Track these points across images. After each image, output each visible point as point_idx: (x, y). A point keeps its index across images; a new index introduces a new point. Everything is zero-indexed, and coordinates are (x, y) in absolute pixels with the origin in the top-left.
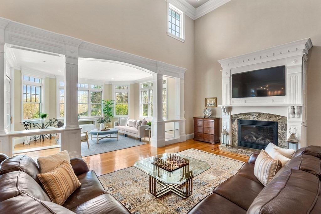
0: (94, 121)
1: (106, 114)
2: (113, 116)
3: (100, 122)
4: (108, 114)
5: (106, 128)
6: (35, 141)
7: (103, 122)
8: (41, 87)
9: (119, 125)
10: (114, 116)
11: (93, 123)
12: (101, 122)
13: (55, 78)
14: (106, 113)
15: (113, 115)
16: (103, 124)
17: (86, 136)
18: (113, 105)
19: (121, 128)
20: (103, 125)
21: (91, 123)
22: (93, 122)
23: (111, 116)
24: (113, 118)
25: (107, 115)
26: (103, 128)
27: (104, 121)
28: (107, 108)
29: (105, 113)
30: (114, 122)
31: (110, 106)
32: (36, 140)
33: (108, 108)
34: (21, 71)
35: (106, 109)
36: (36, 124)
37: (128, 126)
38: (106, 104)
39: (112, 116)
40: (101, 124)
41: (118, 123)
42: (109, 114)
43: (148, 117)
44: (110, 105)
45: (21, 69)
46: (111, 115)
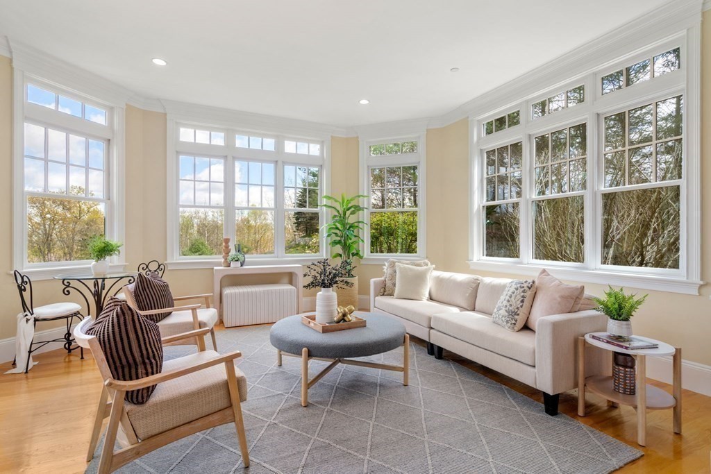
0: (296, 275)
1: (338, 249)
2: (361, 257)
3: (314, 284)
4: (346, 247)
5: (344, 315)
6: (70, 350)
7: (330, 285)
8: (109, 140)
9: (391, 294)
10: (365, 256)
11: (291, 283)
12: (324, 285)
13: (161, 111)
14: (339, 242)
15: (361, 253)
16: (332, 293)
17: (226, 385)
18: (361, 212)
19: (405, 310)
20: (328, 300)
21: (286, 279)
22: (290, 277)
23: (353, 255)
24: (362, 262)
25: (341, 252)
26: (330, 313)
27: (335, 276)
28: (339, 226)
29: (335, 243)
30: (372, 281)
31: (351, 219)
32: (71, 347)
33: (344, 225)
34: (11, 60)
35: (337, 228)
36: (73, 283)
37: (431, 299)
38: (338, 206)
39: (357, 254)
40: (321, 293)
41: (389, 284)
42: (349, 246)
43: (521, 263)
44: (353, 213)
45: (11, 52)
46: (355, 252)
